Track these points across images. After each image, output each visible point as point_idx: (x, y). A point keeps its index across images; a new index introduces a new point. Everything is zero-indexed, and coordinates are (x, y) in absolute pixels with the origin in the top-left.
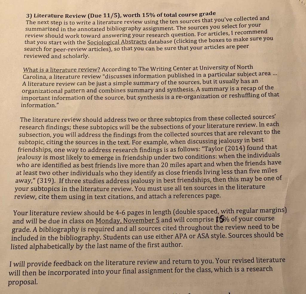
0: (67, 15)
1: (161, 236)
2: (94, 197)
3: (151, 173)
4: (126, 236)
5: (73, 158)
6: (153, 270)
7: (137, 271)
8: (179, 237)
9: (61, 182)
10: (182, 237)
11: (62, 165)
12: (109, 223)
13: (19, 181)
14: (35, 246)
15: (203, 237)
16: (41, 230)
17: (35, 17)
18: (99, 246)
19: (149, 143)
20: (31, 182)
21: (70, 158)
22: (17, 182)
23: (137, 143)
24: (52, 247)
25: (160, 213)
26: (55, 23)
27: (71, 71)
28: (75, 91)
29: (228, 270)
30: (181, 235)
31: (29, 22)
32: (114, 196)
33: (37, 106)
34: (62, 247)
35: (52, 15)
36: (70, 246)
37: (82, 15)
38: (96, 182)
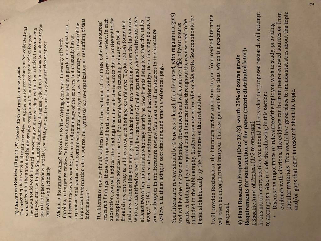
0: (15, 183)
1: (192, 110)
2: (162, 162)
3: (143, 118)
4: (192, 137)
5: (131, 178)
6: (218, 116)
7: (219, 128)
8: (193, 96)
9: (150, 187)
10: (193, 94)
11: (137, 186)
12: (182, 150)
13: (148, 220)
14: (200, 206)
15: (193, 78)
16: (187, 202)
17: (18, 208)
18: (200, 157)
19: (120, 119)
20: (150, 210)
21: (131, 180)
22: (149, 221)
23: (120, 128)
24: (200, 193)
25: (174, 111)
26: (21, 193)
27: (60, 180)
28: (77, 177)
29: (219, 60)
30: (192, 95)
31: (22, 213)
32: (160, 146)
33: (87, 207)
34: (200, 185)
35: (15, 195)
36: (200, 179)
37: (15, 172)
38: (150, 160)
